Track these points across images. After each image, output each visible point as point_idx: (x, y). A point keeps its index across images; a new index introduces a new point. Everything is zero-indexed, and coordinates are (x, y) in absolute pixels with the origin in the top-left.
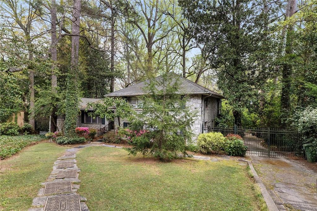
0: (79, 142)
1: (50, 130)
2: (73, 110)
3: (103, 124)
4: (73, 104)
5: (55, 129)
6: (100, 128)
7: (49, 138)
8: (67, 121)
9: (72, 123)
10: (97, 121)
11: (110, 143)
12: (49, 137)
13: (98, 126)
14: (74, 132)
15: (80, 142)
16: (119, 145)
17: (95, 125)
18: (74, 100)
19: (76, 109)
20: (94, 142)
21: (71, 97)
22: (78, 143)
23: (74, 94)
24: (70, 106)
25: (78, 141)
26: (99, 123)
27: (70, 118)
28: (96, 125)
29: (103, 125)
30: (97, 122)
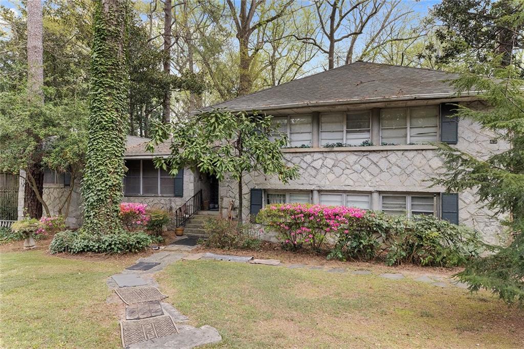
0: (135, 248)
1: (20, 214)
2: (112, 141)
3: (176, 196)
4: (112, 122)
5: (36, 209)
6: (168, 206)
7: (26, 234)
8: (93, 179)
9: (109, 183)
10: (158, 188)
11: (226, 248)
12: (25, 232)
13: (163, 201)
14: (115, 214)
15: (138, 249)
16: (260, 255)
17: (152, 199)
18: (117, 110)
19: (121, 138)
20: (170, 247)
21: (107, 98)
22: (131, 251)
23: (115, 92)
24: (103, 128)
25: (131, 245)
26: (164, 195)
27: (101, 168)
28: (156, 200)
29: (178, 199)
30: (157, 193)
